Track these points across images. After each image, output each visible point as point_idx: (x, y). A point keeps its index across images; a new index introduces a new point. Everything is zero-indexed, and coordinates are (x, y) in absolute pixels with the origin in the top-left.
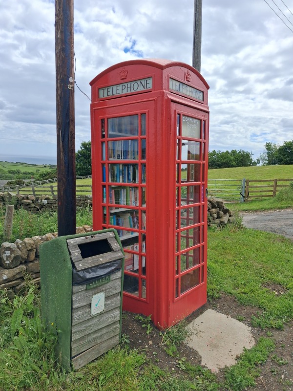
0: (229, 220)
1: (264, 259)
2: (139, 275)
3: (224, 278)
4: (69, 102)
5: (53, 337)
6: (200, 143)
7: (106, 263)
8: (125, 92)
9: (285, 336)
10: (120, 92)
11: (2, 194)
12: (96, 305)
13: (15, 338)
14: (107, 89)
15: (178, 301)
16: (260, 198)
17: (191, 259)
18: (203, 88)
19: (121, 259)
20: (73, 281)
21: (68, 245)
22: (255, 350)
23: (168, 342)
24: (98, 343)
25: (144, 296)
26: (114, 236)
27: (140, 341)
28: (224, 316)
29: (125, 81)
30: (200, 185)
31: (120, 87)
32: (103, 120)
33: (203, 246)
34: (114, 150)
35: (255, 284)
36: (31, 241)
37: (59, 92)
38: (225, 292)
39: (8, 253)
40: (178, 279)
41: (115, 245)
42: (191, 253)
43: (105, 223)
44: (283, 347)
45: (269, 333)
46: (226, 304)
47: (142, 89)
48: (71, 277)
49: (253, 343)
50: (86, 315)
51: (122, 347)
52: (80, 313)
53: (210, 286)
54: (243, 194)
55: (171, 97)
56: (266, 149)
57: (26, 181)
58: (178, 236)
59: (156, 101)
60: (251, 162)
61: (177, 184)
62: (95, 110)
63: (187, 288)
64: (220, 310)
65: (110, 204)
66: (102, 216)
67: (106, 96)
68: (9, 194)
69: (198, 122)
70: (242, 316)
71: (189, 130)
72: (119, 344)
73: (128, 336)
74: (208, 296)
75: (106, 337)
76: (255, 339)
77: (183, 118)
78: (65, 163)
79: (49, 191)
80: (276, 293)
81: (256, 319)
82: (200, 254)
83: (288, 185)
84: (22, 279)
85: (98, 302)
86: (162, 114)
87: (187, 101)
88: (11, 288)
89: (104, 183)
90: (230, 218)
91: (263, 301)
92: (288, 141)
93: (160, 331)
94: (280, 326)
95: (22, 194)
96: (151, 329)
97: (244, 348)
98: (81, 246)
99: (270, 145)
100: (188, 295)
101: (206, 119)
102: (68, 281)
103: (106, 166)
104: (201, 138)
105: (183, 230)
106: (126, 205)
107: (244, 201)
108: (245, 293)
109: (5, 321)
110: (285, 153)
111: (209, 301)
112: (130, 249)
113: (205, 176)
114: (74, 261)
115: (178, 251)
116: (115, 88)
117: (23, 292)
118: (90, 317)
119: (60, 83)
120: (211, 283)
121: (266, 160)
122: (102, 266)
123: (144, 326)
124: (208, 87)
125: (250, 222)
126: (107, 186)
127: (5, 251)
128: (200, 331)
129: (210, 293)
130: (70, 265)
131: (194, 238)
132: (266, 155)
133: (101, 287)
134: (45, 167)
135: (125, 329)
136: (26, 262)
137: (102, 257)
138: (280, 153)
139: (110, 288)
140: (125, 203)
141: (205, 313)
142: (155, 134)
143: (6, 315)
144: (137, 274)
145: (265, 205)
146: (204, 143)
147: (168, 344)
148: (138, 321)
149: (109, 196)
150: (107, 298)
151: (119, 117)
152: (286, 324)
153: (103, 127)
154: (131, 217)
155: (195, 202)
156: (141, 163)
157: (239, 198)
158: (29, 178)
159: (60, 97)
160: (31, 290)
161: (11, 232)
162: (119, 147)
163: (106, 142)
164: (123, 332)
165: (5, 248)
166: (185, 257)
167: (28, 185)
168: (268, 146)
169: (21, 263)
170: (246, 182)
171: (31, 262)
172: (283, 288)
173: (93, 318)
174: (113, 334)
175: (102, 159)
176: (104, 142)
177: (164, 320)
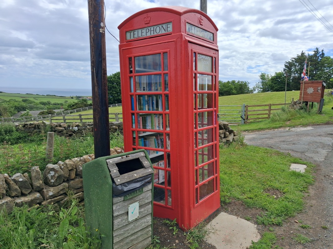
0: (233, 139)
1: (264, 170)
2: (166, 187)
3: (232, 187)
4: (101, 43)
5: (98, 241)
6: (212, 76)
7: (139, 178)
8: (149, 35)
9: (284, 231)
10: (144, 35)
11: (37, 122)
12: (132, 213)
13: (64, 243)
14: (133, 32)
15: (198, 206)
16: (258, 120)
17: (206, 172)
18: (213, 30)
19: (151, 174)
20: (113, 194)
21: (107, 164)
22: (261, 242)
23: (191, 241)
24: (135, 244)
25: (170, 204)
26: (145, 155)
27: (169, 241)
28: (235, 217)
29: (149, 25)
30: (212, 111)
31: (144, 31)
32: (130, 59)
33: (216, 161)
34: (140, 84)
35: (258, 191)
36: (71, 163)
37: (93, 35)
38: (234, 198)
39: (52, 173)
40: (197, 188)
41: (146, 163)
42: (206, 167)
43: (134, 145)
44: (282, 239)
45: (271, 229)
46: (235, 207)
47: (163, 32)
48: (111, 191)
49: (259, 237)
50: (124, 221)
51: (154, 247)
52: (119, 220)
53: (222, 193)
54: (243, 117)
55: (188, 39)
56: (260, 79)
57: (56, 111)
58: (196, 153)
59: (175, 42)
60: (248, 91)
61: (195, 111)
62: (123, 50)
63: (204, 196)
64: (231, 213)
65: (138, 129)
66: (132, 139)
67: (132, 38)
68: (43, 123)
69: (210, 59)
70: (249, 216)
71: (203, 65)
72: (152, 244)
73: (158, 237)
74: (221, 202)
75: (141, 239)
76: (260, 234)
77: (198, 55)
78: (99, 95)
79: (78, 119)
80: (275, 197)
81: (260, 218)
82: (213, 168)
83: (280, 109)
84: (65, 194)
85: (134, 210)
86: (181, 53)
87: (200, 41)
88: (56, 202)
89: (133, 111)
90: (235, 137)
91: (265, 203)
92: (278, 72)
93: (184, 232)
94: (279, 223)
95: (54, 122)
96: (177, 230)
97: (252, 241)
98: (118, 165)
99: (265, 76)
100: (205, 201)
101: (216, 56)
102: (109, 193)
103: (134, 97)
104: (212, 72)
105: (200, 149)
106: (151, 130)
107: (244, 123)
108: (251, 198)
109: (53, 230)
110: (276, 82)
111: (222, 206)
112: (156, 165)
113: (217, 104)
114: (113, 177)
115: (197, 165)
116: (140, 31)
117: (67, 206)
118: (128, 223)
119: (93, 28)
120: (223, 191)
121: (261, 88)
122: (136, 180)
123: (171, 228)
124: (217, 30)
125: (251, 140)
126: (135, 114)
127: (49, 171)
128: (217, 230)
129: (223, 199)
130: (110, 181)
131: (208, 155)
132: (260, 84)
133: (135, 198)
134: (72, 98)
135: (155, 231)
136: (68, 180)
137: (136, 173)
138: (272, 82)
139: (143, 199)
140: (150, 128)
141: (219, 215)
142: (176, 70)
143: (53, 225)
144: (163, 186)
145: (261, 125)
146: (215, 76)
147: (192, 242)
148: (166, 224)
149: (137, 122)
150: (141, 207)
151: (145, 56)
152: (285, 221)
153: (130, 64)
154: (156, 139)
155: (208, 125)
156: (165, 94)
157: (240, 121)
158: (59, 109)
159: (93, 40)
160: (73, 204)
161: (53, 155)
162: (144, 80)
163: (134, 77)
164: (154, 234)
165: (49, 169)
166: (201, 170)
167: (59, 114)
168: (263, 77)
169: (64, 181)
170: (245, 107)
171: (73, 179)
172: (281, 192)
173: (130, 223)
174: (146, 236)
175: (131, 91)
176: (132, 76)
177: (187, 223)
